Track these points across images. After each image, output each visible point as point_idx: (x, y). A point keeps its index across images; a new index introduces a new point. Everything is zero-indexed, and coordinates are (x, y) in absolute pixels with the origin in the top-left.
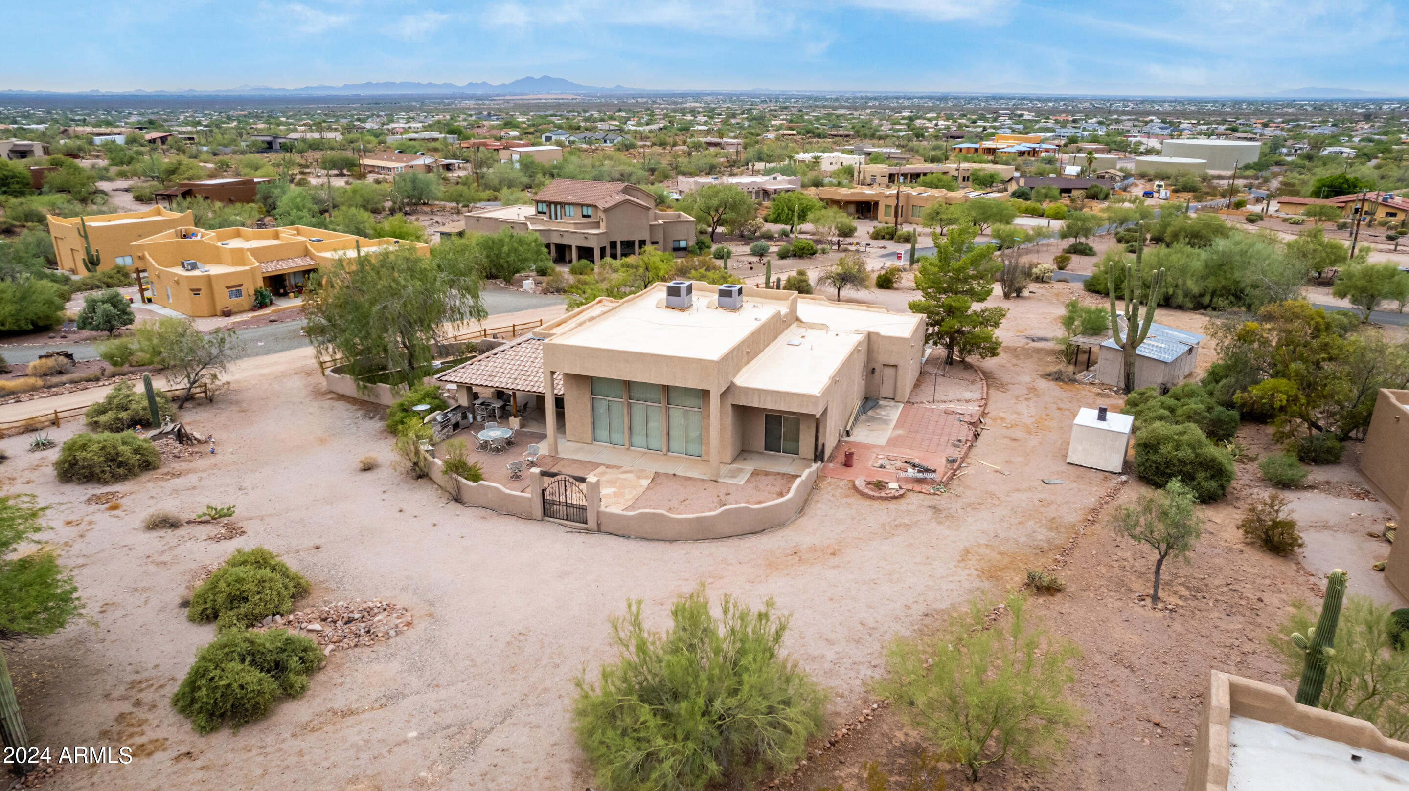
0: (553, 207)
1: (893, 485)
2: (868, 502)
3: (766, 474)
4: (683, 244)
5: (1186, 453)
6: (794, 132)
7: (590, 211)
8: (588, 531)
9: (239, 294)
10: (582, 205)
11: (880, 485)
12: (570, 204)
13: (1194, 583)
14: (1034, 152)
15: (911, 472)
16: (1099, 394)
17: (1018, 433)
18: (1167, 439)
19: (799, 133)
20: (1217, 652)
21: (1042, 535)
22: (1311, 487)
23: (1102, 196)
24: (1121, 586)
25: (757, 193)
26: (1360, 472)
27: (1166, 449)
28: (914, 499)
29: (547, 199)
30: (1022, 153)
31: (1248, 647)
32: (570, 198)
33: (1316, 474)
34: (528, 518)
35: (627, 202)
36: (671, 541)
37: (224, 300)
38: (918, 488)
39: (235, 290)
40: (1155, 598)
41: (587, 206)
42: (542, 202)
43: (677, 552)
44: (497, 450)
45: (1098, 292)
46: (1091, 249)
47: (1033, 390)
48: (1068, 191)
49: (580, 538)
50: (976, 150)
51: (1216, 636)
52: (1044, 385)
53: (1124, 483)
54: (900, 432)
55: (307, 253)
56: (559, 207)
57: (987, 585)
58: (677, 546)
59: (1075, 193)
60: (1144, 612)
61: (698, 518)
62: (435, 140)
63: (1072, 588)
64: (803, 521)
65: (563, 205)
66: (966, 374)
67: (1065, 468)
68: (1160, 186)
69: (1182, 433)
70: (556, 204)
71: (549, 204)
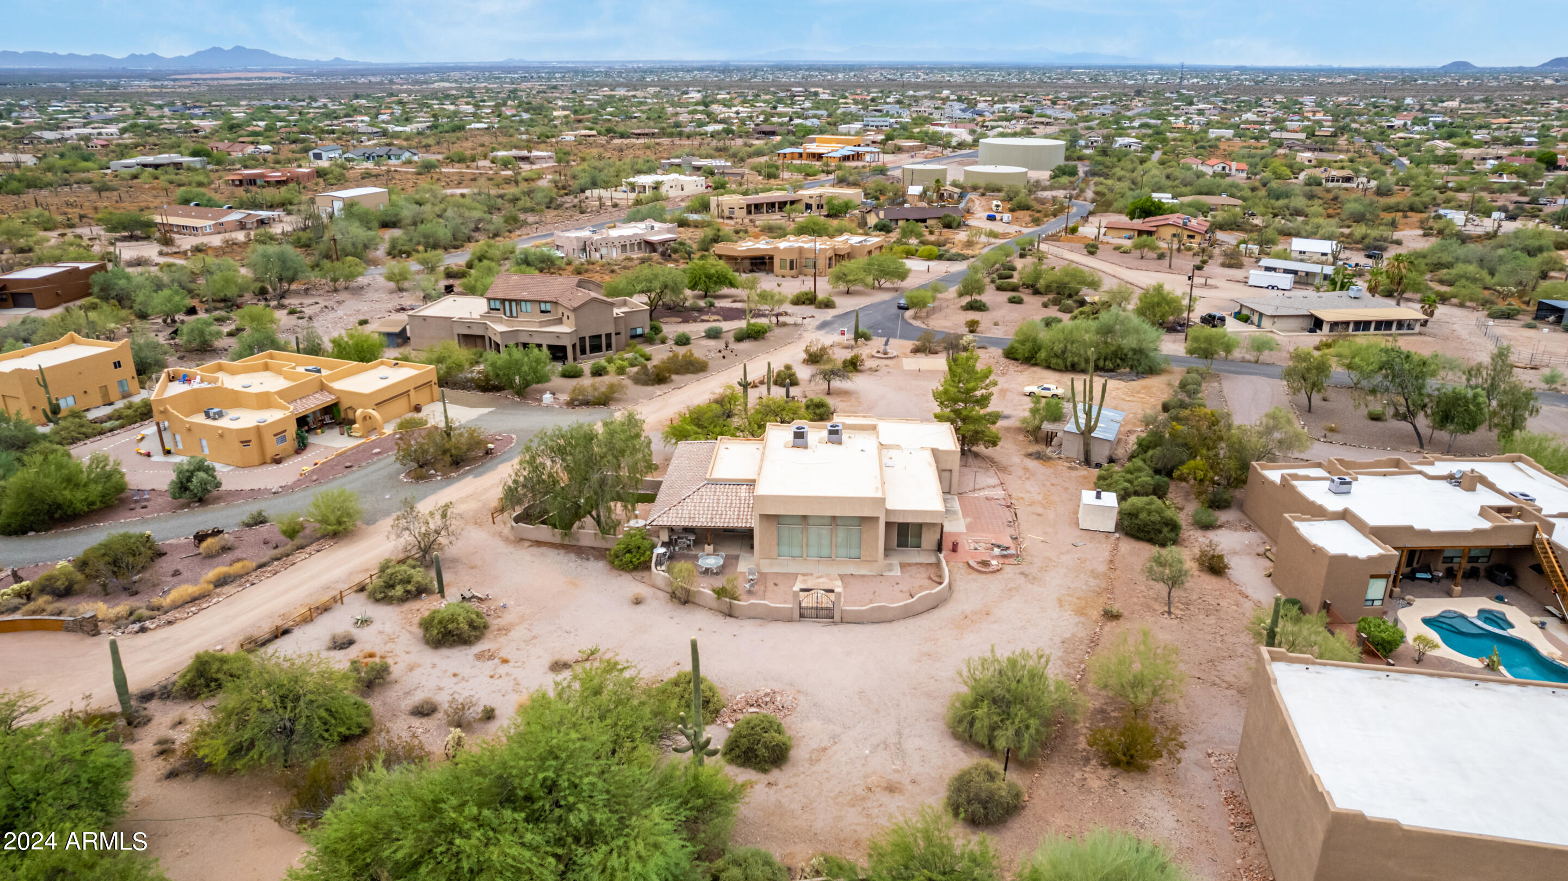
0: (507, 304)
1: (994, 562)
2: (984, 576)
3: (910, 565)
4: (639, 331)
5: (1155, 517)
6: (594, 132)
7: (548, 307)
8: (835, 623)
9: (284, 439)
10: (540, 302)
11: (985, 563)
12: (526, 301)
13: (1184, 600)
14: (858, 156)
15: (997, 551)
16: (1070, 468)
17: (1039, 510)
18: (1142, 509)
19: (599, 133)
20: (1210, 637)
21: (1093, 582)
22: (1220, 526)
23: (955, 224)
24: (1149, 608)
25: (639, 244)
26: (1243, 512)
27: (1143, 515)
28: (1008, 569)
29: (501, 296)
30: (846, 158)
31: (1222, 632)
32: (525, 295)
33: (1223, 516)
34: (790, 620)
35: (594, 300)
36: (891, 621)
37: (273, 448)
38: (1007, 561)
39: (280, 435)
40: (1169, 613)
41: (546, 302)
42: (495, 299)
43: (900, 628)
44: (717, 574)
45: (1016, 359)
46: (984, 305)
47: (1026, 469)
48: (924, 221)
49: (835, 629)
50: (800, 155)
51: (1207, 629)
52: (1032, 464)
53: (1118, 539)
54: (969, 520)
55: (323, 388)
56: (514, 304)
57: (1082, 619)
58: (896, 625)
59: (929, 222)
60: (1165, 621)
61: (906, 605)
62: (178, 166)
63: (1126, 614)
64: (955, 595)
65: (518, 302)
66: (977, 462)
67: (1080, 533)
68: (998, 206)
69: (1149, 504)
70: (510, 301)
71: (503, 301)
